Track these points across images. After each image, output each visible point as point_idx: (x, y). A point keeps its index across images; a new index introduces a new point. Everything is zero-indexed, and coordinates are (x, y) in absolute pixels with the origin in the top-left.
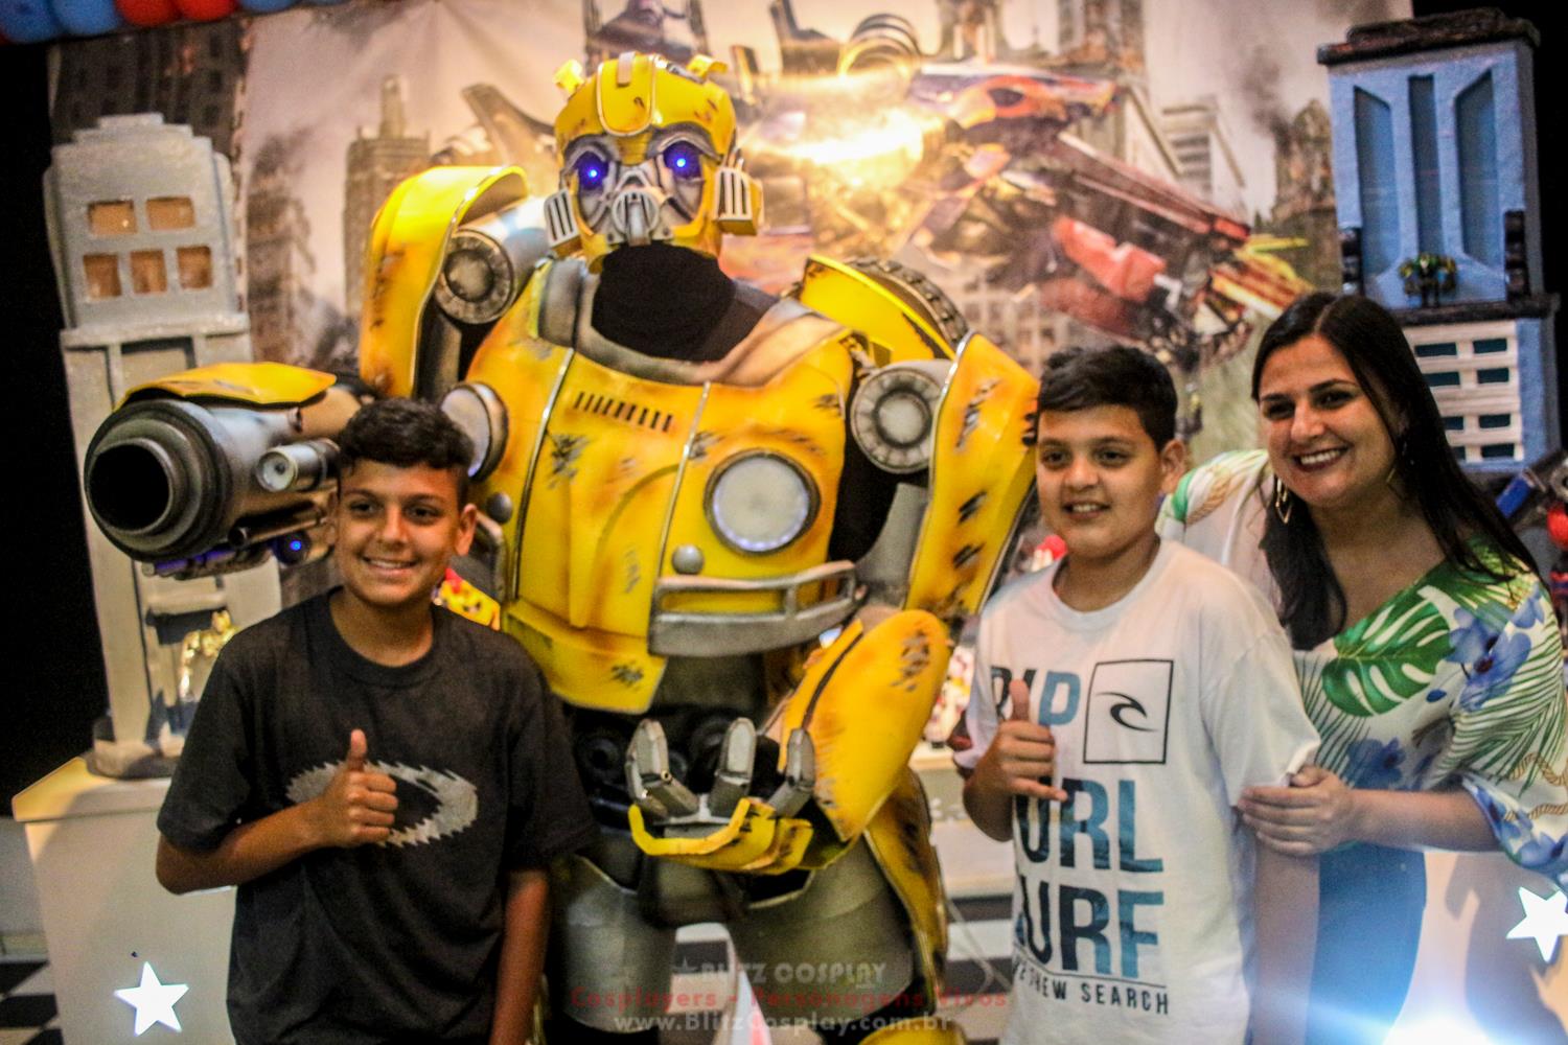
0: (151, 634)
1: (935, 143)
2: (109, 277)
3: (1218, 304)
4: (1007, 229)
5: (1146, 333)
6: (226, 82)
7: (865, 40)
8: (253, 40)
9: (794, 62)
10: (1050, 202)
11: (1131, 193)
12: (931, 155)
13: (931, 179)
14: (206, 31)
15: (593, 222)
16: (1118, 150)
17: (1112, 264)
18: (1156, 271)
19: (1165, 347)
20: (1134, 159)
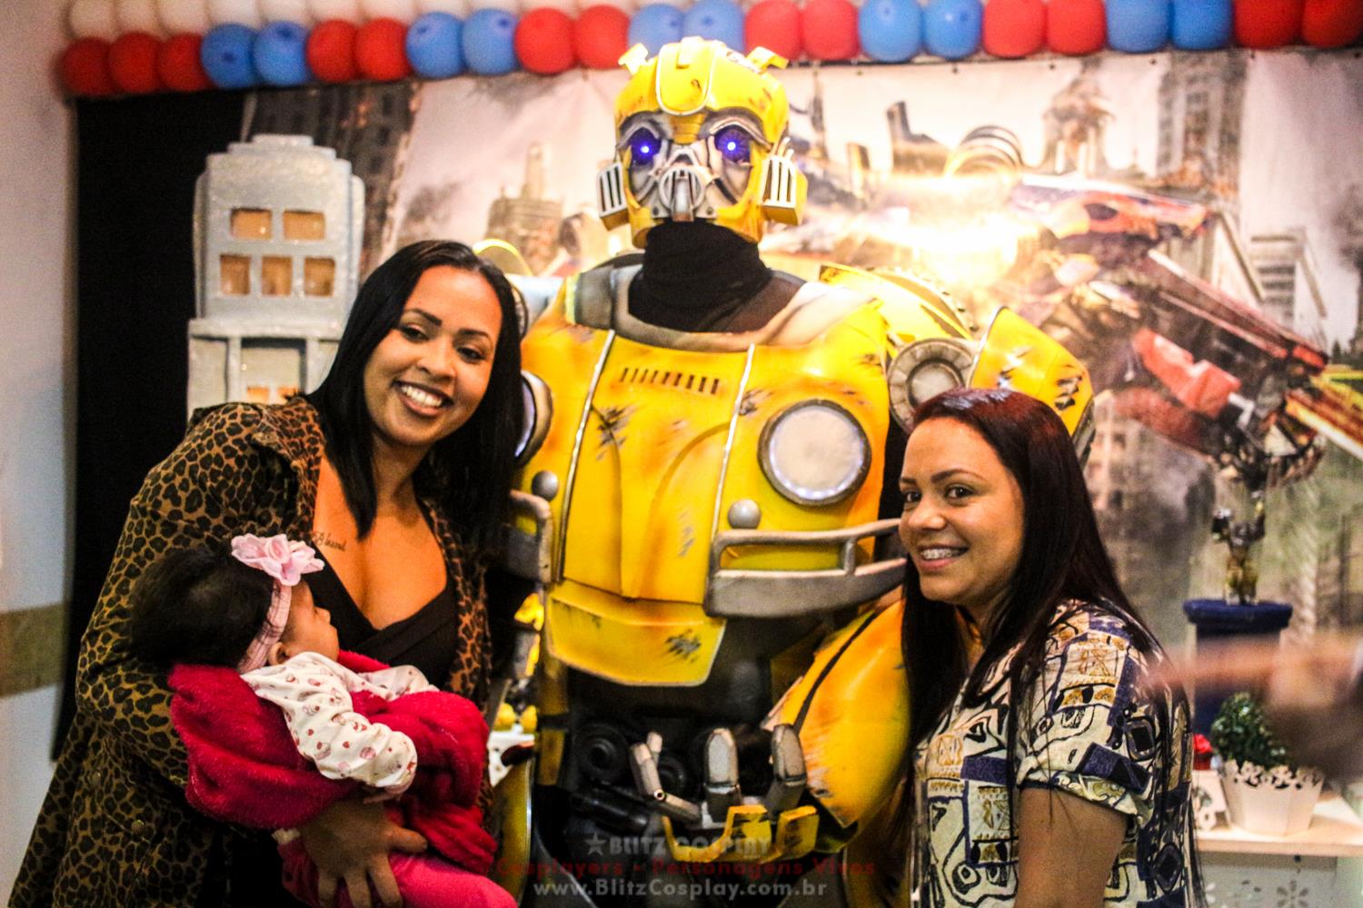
1: (1029, 249)
2: (242, 276)
3: (1289, 428)
4: (1090, 337)
5: (1215, 449)
6: (391, 137)
7: (971, 148)
8: (419, 103)
9: (902, 162)
10: (1134, 314)
11: (1213, 313)
12: (1024, 260)
13: (1022, 282)
14: (382, 91)
15: (640, 196)
16: (1204, 273)
17: (1189, 378)
18: (1230, 389)
19: (1232, 463)
20: (1220, 281)
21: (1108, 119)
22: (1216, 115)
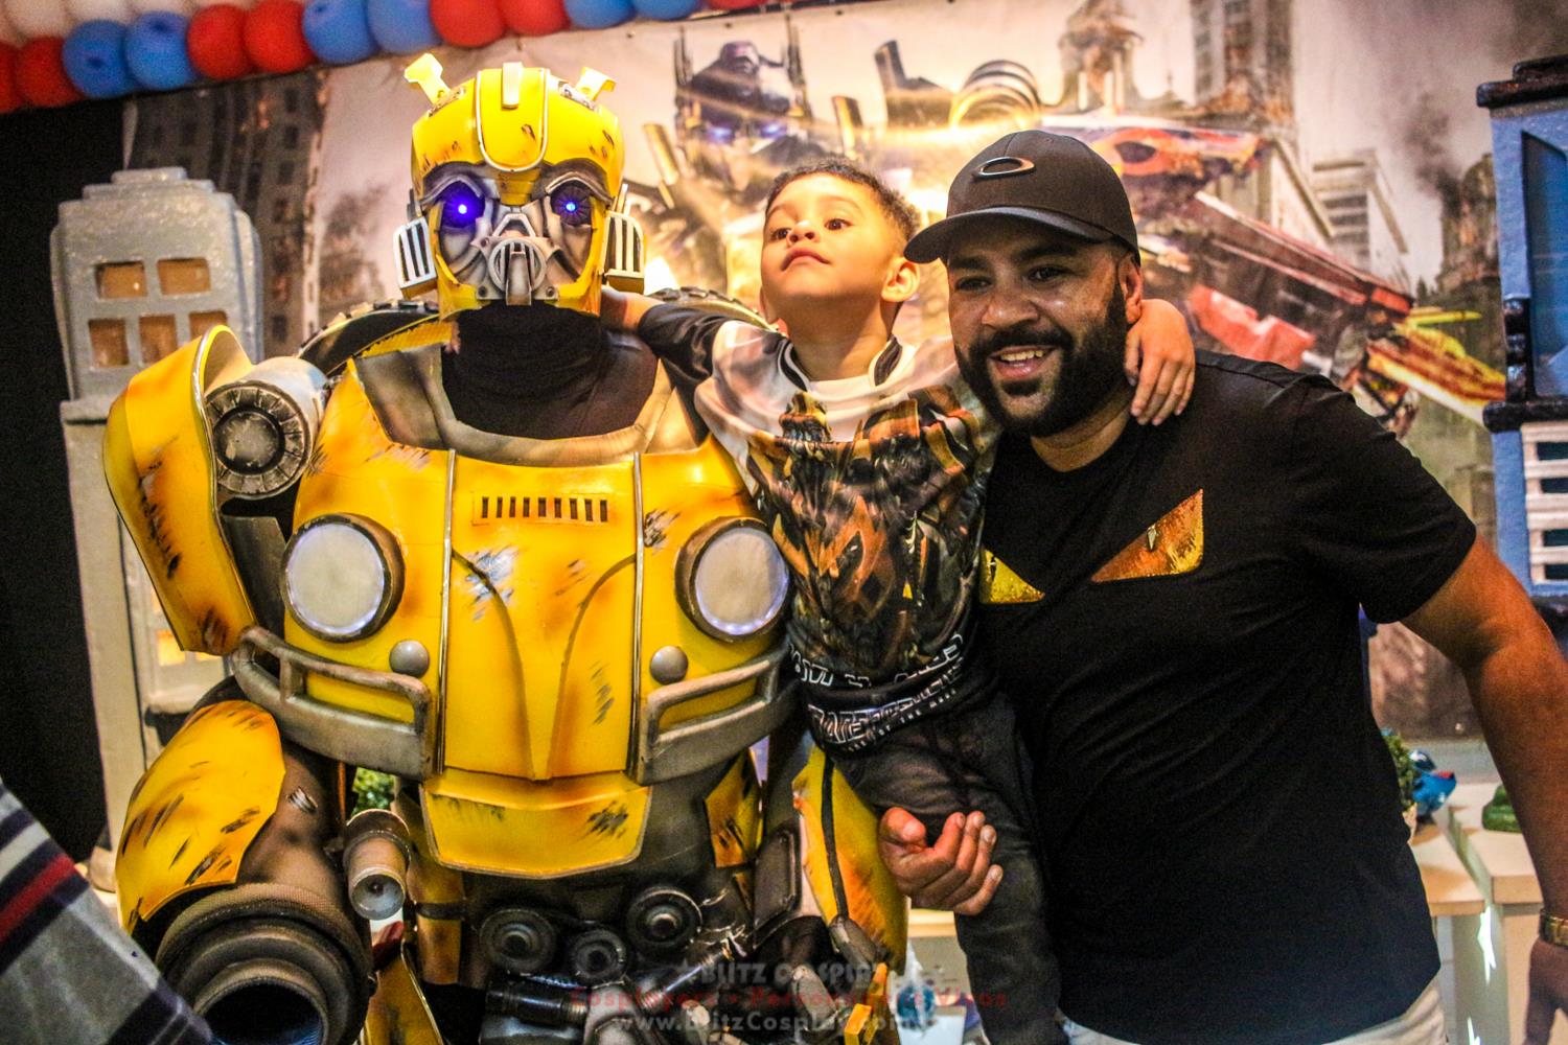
0: (151, 734)
2: (118, 342)
3: (1375, 386)
6: (302, 138)
7: (978, 90)
8: (329, 94)
9: (900, 114)
10: (1184, 268)
11: (1275, 260)
14: (287, 83)
16: (1262, 212)
17: (1257, 337)
18: (1303, 347)
20: (1281, 221)
21: (1136, 40)
22: (1261, 25)
